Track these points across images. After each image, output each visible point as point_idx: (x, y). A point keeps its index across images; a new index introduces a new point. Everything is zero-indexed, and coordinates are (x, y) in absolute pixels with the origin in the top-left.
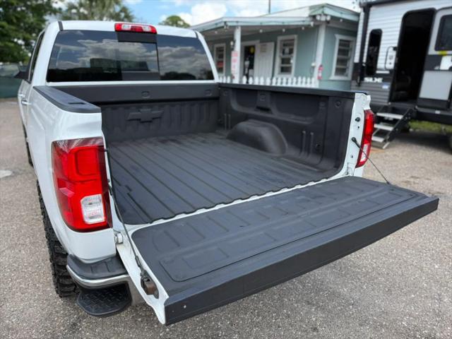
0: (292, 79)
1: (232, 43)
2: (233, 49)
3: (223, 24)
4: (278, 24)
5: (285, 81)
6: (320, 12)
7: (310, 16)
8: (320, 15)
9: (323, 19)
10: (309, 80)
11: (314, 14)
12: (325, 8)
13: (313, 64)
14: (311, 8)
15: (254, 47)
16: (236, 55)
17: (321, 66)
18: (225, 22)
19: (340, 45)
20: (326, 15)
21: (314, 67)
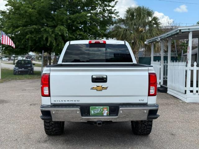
16: (189, 48)
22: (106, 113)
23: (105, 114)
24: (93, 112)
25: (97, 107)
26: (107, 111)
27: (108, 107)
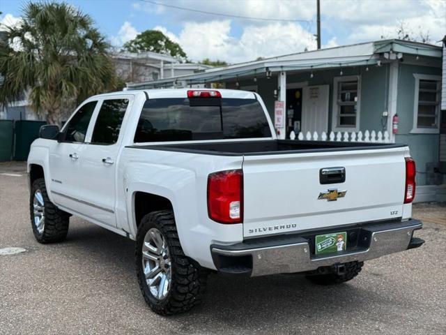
0: (357, 134)
1: (275, 92)
2: (277, 99)
3: (265, 70)
4: (333, 66)
5: (346, 135)
6: (388, 49)
7: (375, 54)
8: (389, 53)
9: (393, 57)
10: (380, 134)
11: (379, 51)
12: (394, 44)
13: (385, 114)
14: (376, 44)
15: (300, 90)
16: (281, 106)
17: (396, 115)
18: (267, 68)
19: (420, 87)
20: (397, 53)
21: (387, 117)
22: (341, 246)
23: (340, 249)
24: (320, 247)
25: (327, 236)
26: (343, 242)
27: (346, 233)
